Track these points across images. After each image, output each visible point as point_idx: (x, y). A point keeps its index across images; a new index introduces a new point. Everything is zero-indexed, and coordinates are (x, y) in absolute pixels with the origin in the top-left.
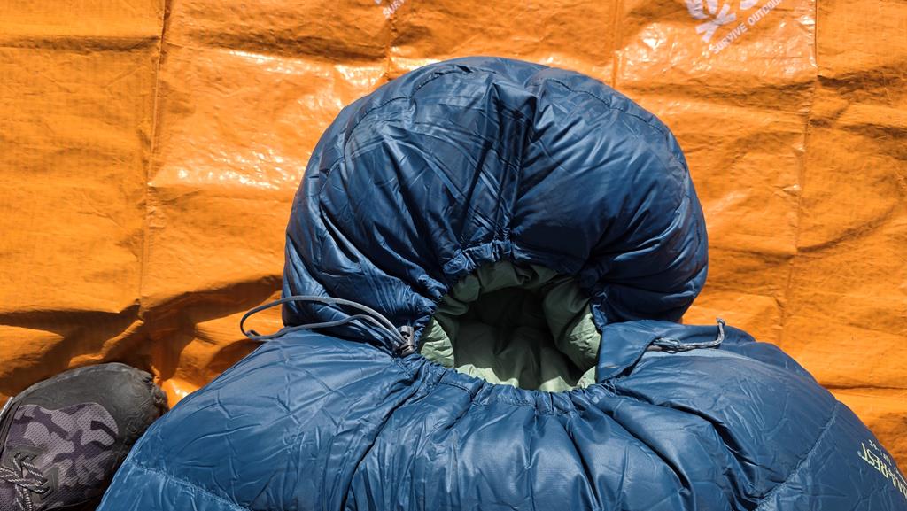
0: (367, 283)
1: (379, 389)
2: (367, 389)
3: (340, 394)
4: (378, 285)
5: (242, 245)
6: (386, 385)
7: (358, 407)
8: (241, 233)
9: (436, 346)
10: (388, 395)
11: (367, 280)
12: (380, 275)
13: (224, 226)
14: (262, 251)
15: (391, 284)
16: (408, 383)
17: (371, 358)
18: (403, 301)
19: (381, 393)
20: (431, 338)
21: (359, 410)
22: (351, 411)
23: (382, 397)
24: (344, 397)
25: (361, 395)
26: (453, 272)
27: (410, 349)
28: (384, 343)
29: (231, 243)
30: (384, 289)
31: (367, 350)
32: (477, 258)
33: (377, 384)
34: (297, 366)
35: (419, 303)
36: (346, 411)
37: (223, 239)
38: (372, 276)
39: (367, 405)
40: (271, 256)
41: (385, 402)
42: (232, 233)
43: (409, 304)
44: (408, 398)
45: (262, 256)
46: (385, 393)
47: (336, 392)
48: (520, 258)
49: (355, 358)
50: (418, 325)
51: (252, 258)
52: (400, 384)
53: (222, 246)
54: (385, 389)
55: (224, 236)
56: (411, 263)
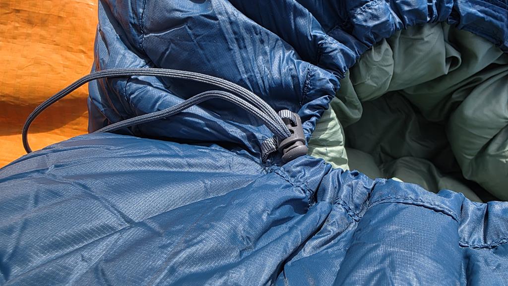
0: (221, 34)
1: (244, 214)
2: (218, 216)
3: (150, 229)
4: (239, 39)
5: (42, 39)
6: (261, 207)
7: (192, 260)
8: (43, 22)
9: (332, 155)
10: (266, 230)
11: (220, 30)
12: (245, 23)
13: (18, 11)
14: (69, 49)
15: (262, 42)
16: (301, 206)
17: (222, 167)
18: (284, 71)
19: (251, 224)
20: (325, 140)
21: (195, 269)
22: (173, 270)
23: (253, 233)
24: (159, 235)
25: (203, 229)
26: (371, 24)
27: (300, 146)
28: (247, 143)
29: (28, 35)
30: (250, 48)
31: (214, 154)
32: (406, 8)
33: (241, 205)
34: (67, 177)
35: (311, 76)
36: (160, 270)
37: (16, 28)
38: (231, 23)
39: (216, 254)
40: (83, 56)
41: (261, 244)
42: (30, 22)
43: (293, 77)
44: (310, 237)
45: (69, 54)
46: (259, 226)
47: (142, 224)
48: (469, 14)
49: (190, 165)
50: (308, 112)
51: (56, 57)
52: (287, 207)
53: (14, 38)
54: (259, 216)
55: (17, 25)
56: (300, 6)
